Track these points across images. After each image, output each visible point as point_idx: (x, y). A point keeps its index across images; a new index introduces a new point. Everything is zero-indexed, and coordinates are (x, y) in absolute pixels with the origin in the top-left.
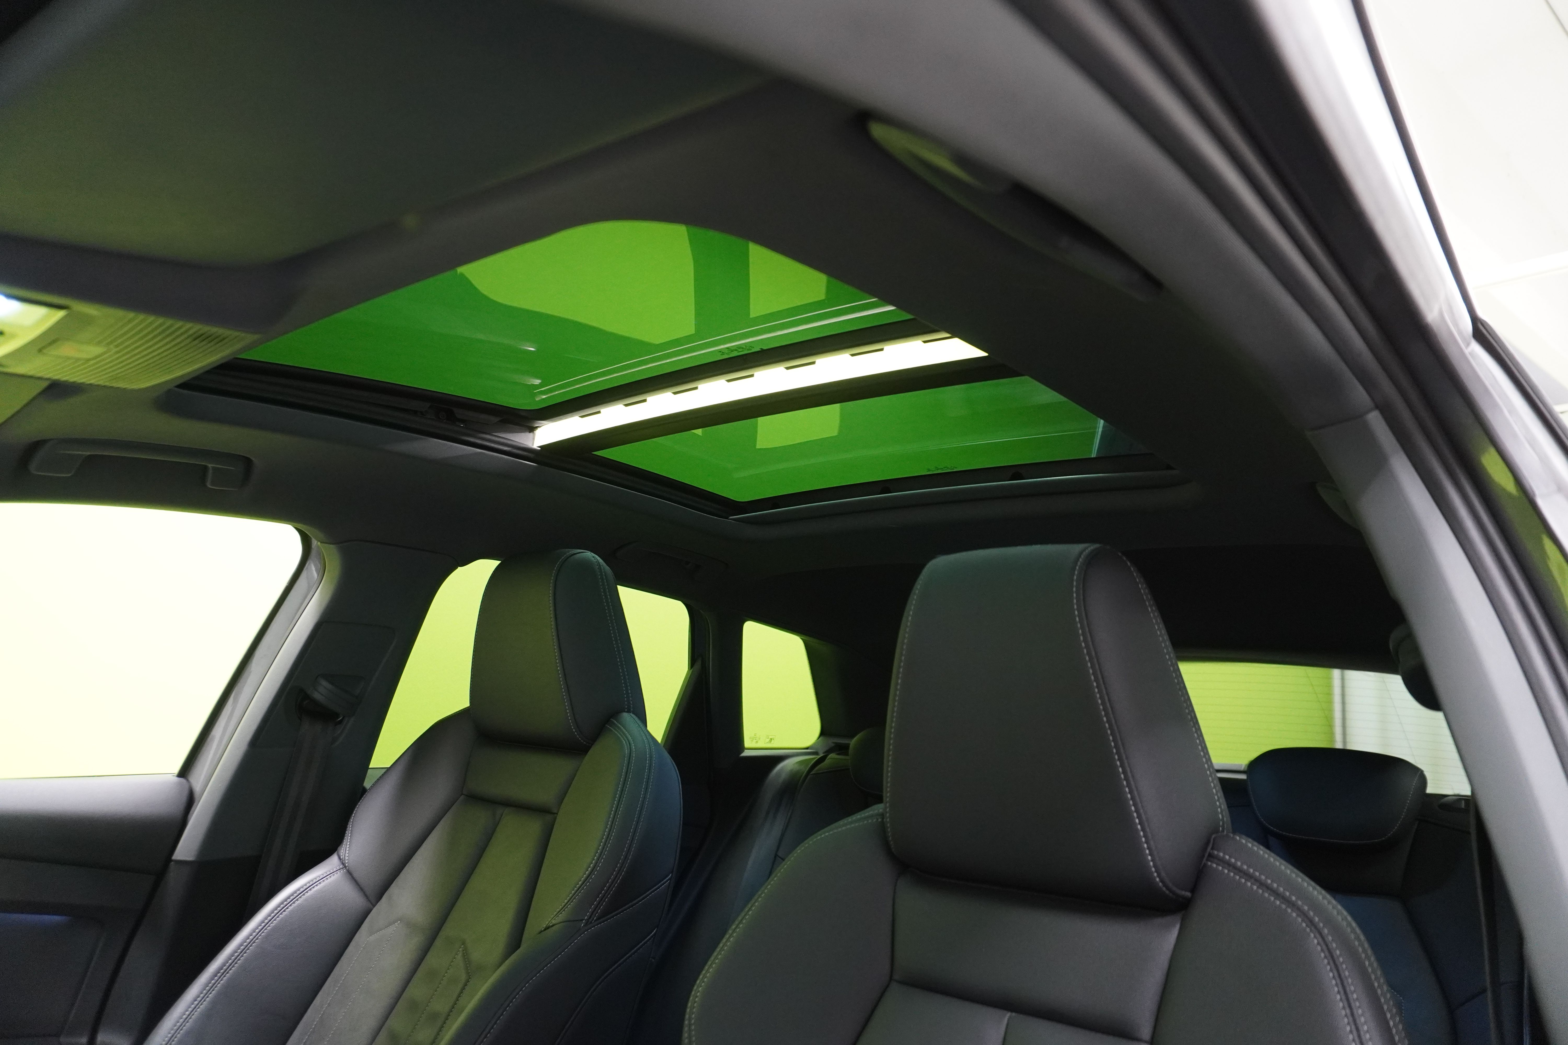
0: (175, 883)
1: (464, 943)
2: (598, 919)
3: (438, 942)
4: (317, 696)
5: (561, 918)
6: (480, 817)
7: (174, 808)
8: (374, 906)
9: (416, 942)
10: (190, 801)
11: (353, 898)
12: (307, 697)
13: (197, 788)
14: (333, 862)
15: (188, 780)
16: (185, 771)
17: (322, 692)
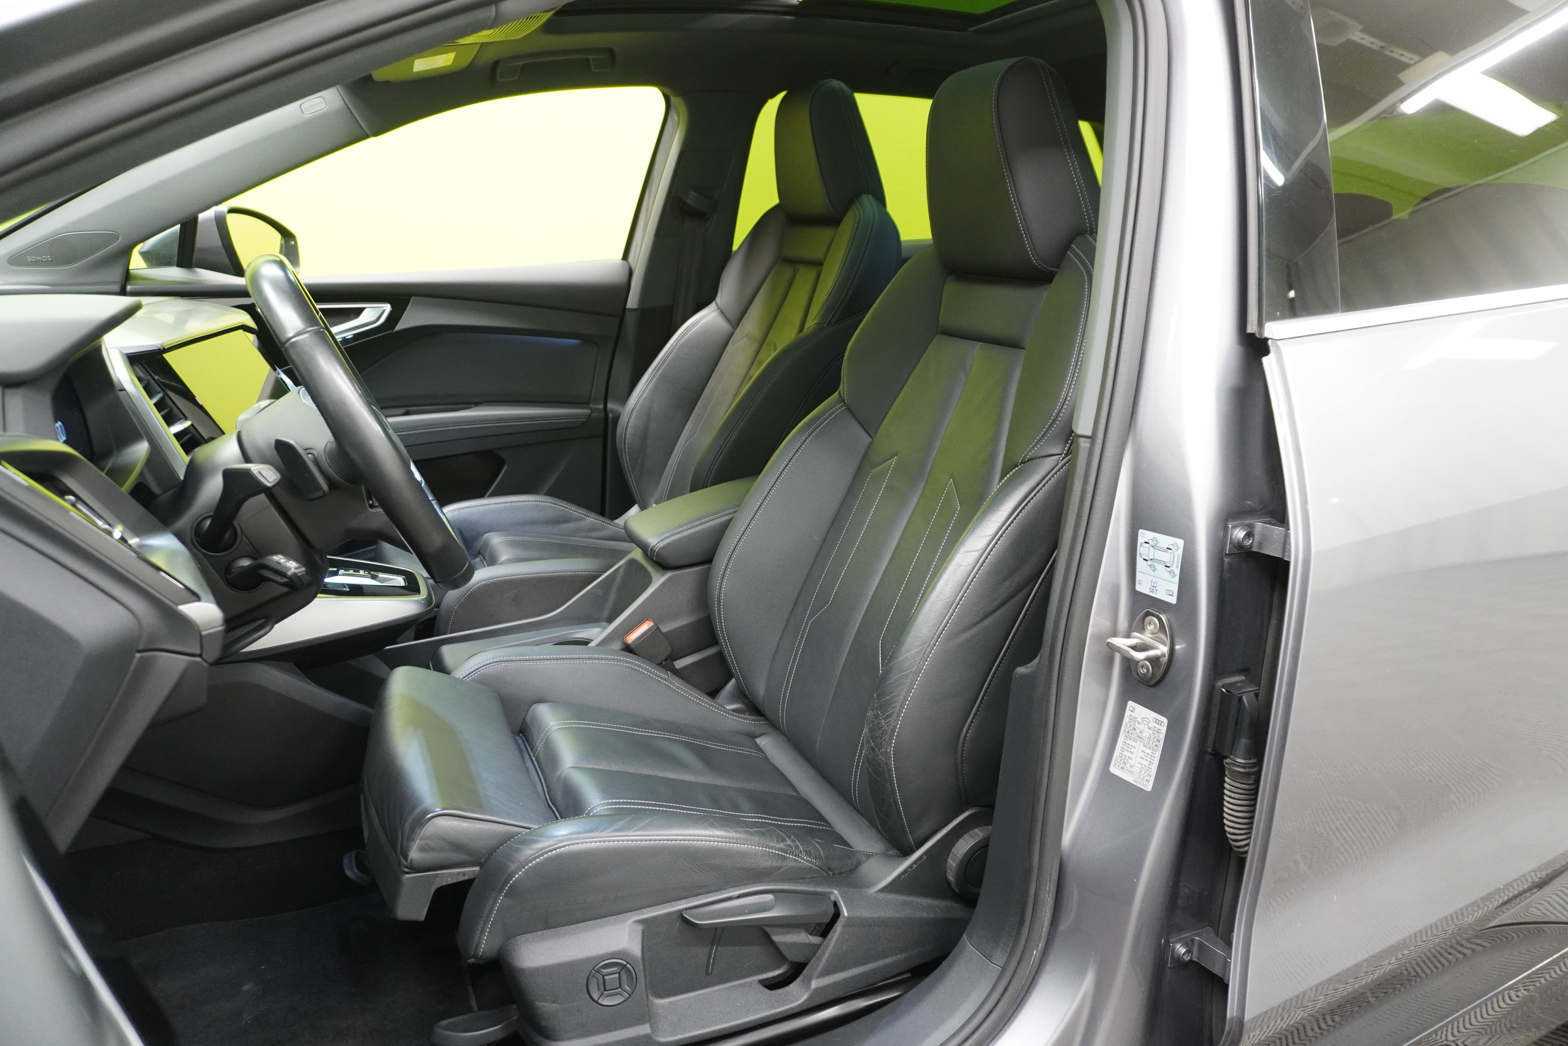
0: (630, 321)
1: (775, 344)
2: (835, 322)
3: (765, 345)
4: (689, 202)
5: (815, 322)
6: (788, 271)
7: (624, 279)
8: (735, 329)
9: (756, 345)
10: (631, 273)
11: (722, 325)
12: (684, 203)
13: (633, 266)
14: (713, 306)
15: (627, 261)
16: (625, 257)
17: (692, 199)
